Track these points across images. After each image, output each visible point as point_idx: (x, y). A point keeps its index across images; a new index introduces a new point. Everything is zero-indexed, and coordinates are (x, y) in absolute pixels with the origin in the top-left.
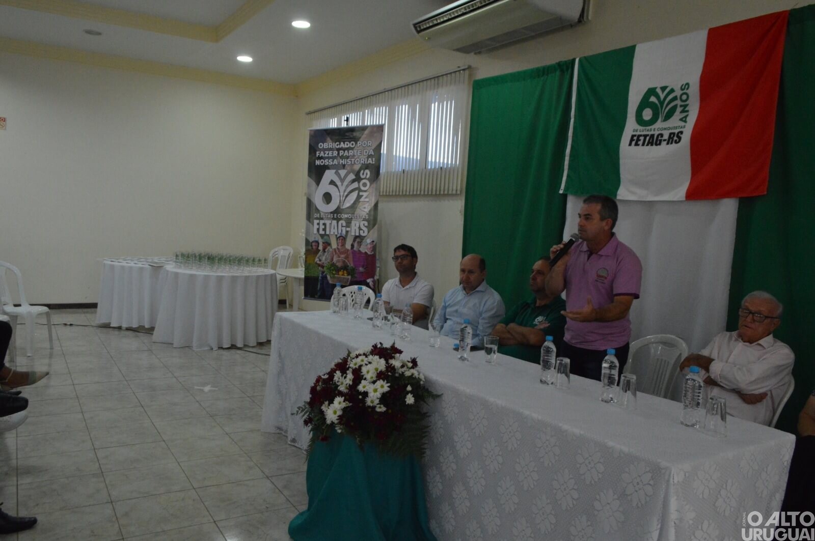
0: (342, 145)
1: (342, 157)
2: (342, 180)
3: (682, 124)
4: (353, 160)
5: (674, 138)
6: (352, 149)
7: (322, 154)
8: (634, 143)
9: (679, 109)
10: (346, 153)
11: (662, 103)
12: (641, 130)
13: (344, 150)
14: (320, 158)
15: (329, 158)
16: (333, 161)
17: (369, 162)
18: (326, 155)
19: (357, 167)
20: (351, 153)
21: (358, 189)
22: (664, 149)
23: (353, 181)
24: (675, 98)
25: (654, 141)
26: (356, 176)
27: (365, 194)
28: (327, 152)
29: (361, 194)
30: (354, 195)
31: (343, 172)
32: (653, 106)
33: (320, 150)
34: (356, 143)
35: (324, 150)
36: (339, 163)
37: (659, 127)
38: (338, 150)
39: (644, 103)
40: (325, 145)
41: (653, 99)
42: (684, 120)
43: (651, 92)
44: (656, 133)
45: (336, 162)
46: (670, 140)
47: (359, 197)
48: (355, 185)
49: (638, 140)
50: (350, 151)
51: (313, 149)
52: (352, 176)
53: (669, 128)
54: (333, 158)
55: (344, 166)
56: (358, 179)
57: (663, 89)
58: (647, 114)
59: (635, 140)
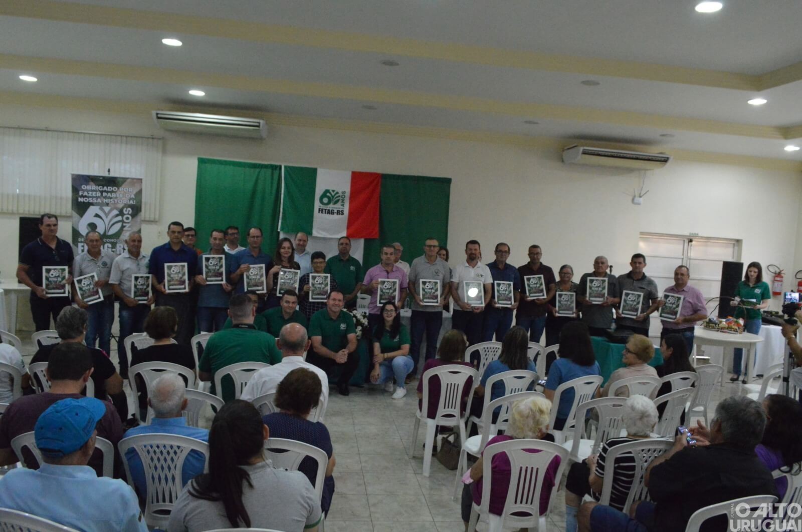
0: (105, 188)
1: (105, 197)
2: (107, 215)
3: (342, 207)
4: (116, 200)
5: (340, 212)
6: (115, 192)
7: (86, 194)
8: (321, 212)
9: (340, 201)
10: (109, 195)
11: (333, 197)
12: (323, 207)
13: (107, 192)
14: (82, 196)
15: (93, 197)
16: (97, 200)
17: (130, 203)
18: (90, 195)
19: (120, 206)
20: (114, 195)
21: (122, 221)
22: (335, 216)
23: (117, 215)
24: (339, 196)
25: (331, 212)
26: (119, 212)
27: (128, 225)
28: (91, 193)
29: (124, 224)
30: (119, 226)
31: (107, 209)
32: (328, 197)
33: (84, 191)
34: (118, 189)
35: (88, 191)
36: (103, 202)
37: (331, 207)
38: (102, 192)
39: (324, 195)
40: (89, 187)
41: (328, 194)
42: (343, 205)
43: (327, 191)
44: (331, 209)
45: (99, 200)
46: (338, 213)
47: (123, 227)
48: (120, 218)
49: (322, 211)
50: (113, 194)
51: (75, 190)
52: (116, 212)
53: (336, 208)
54: (97, 198)
55: (107, 204)
56: (121, 213)
57: (333, 191)
58: (325, 200)
59: (321, 211)
